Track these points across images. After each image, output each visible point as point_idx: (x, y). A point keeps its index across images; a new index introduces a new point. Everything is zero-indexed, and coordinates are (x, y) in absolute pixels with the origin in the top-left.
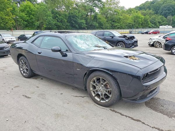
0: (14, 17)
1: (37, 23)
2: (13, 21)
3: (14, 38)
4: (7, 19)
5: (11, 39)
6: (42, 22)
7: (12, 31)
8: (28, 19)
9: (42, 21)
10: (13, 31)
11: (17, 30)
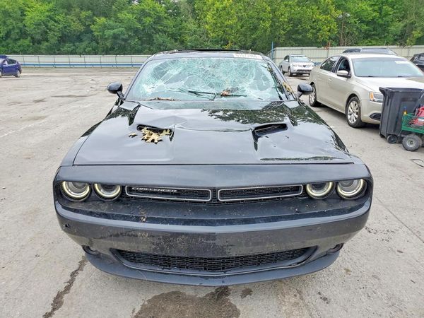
0: (339, 14)
1: (397, 27)
2: (334, 26)
3: (309, 66)
4: (321, 20)
5: (304, 66)
6: (412, 23)
7: (328, 49)
8: (375, 16)
9: (413, 18)
10: (330, 48)
11: (339, 45)
